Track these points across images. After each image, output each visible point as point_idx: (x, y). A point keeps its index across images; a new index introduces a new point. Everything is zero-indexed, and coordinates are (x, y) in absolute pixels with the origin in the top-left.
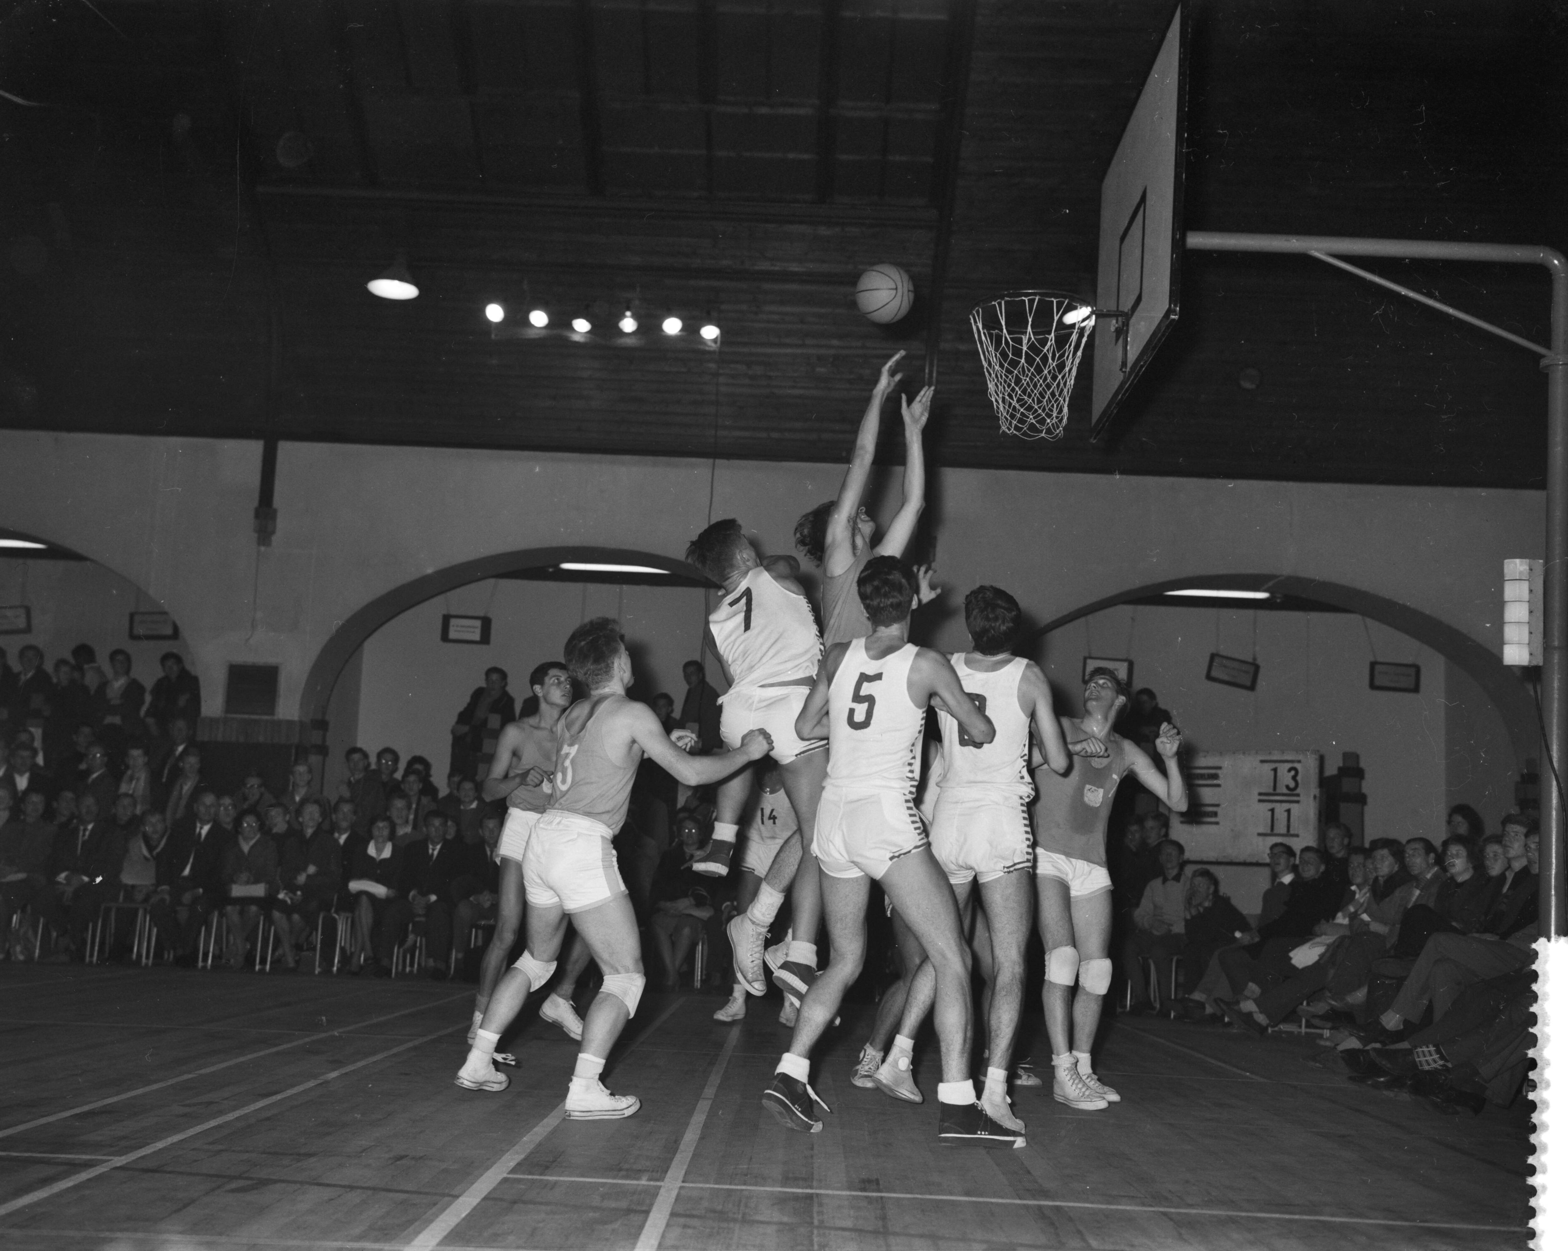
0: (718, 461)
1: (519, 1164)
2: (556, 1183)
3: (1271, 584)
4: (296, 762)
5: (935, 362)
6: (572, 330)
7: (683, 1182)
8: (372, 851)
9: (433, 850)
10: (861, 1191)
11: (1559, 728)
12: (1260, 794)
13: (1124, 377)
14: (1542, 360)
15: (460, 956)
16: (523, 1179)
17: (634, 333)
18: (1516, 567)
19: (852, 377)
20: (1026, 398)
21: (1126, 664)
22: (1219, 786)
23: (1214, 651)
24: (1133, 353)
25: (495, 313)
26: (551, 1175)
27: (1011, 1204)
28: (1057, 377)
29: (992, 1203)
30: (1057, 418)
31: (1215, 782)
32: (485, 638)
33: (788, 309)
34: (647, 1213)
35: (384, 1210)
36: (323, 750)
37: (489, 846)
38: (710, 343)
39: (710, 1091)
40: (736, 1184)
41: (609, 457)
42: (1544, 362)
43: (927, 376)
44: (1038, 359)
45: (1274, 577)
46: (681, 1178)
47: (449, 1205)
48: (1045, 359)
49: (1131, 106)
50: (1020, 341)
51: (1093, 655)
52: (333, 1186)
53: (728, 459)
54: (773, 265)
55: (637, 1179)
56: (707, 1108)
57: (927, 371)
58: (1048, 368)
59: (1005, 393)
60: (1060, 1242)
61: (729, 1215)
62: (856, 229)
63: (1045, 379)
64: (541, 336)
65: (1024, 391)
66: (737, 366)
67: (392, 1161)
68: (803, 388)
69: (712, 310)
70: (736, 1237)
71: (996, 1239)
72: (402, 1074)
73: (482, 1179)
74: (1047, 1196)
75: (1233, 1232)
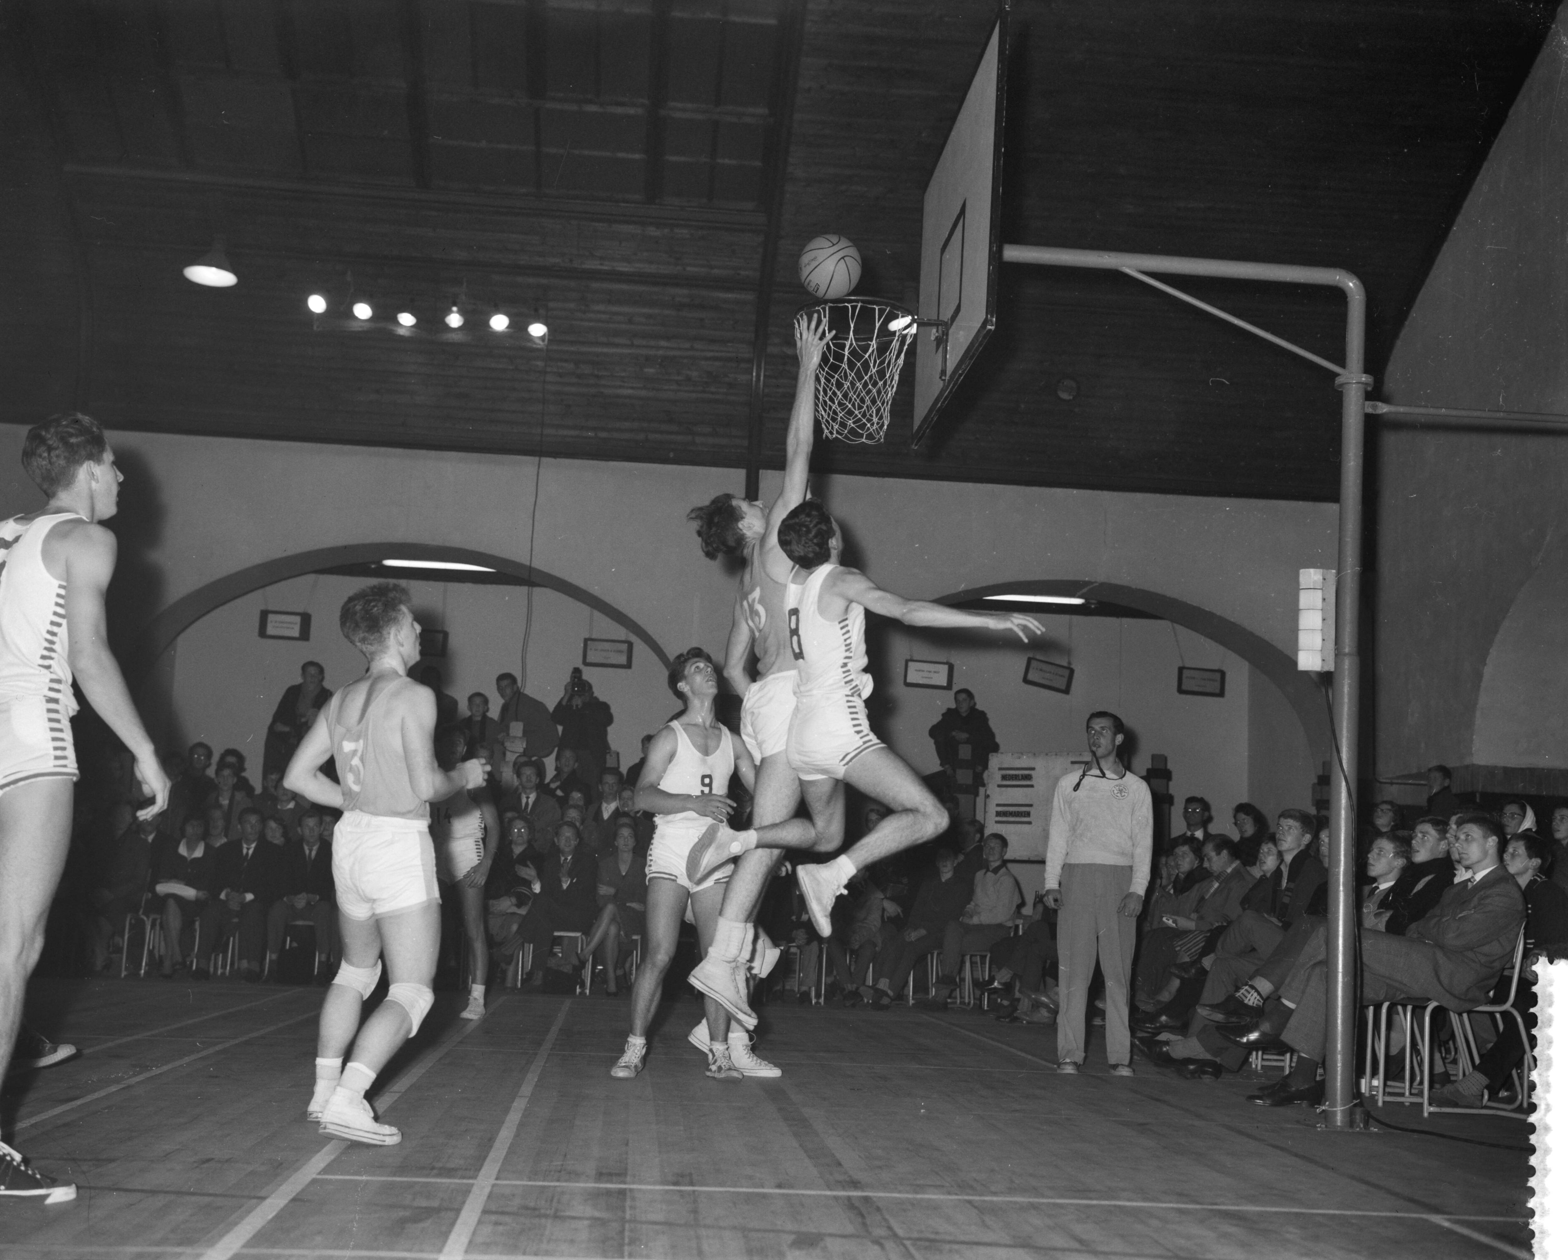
0: (545, 460)
1: (329, 1165)
2: (367, 1183)
3: (1085, 590)
5: (762, 366)
6: (397, 323)
7: (497, 1179)
9: (248, 849)
10: (674, 1185)
11: (1348, 731)
13: (944, 385)
14: (1337, 379)
15: (274, 957)
16: (331, 1180)
17: (460, 329)
18: (1311, 577)
19: (680, 378)
20: (847, 404)
21: (946, 667)
22: (1032, 786)
23: (1031, 656)
24: (952, 361)
25: (317, 304)
26: (363, 1175)
27: (820, 1196)
28: (878, 383)
29: (803, 1195)
30: (878, 423)
31: (1028, 783)
32: (305, 635)
33: (615, 309)
34: (458, 1211)
35: (187, 1214)
37: (308, 845)
38: (538, 341)
39: (527, 1089)
40: (548, 1181)
41: (433, 453)
42: (1339, 381)
43: (754, 379)
44: (859, 364)
45: (1087, 584)
46: (494, 1176)
47: (255, 1207)
48: (866, 366)
49: (953, 118)
50: (843, 347)
51: (914, 657)
52: (135, 1191)
53: (555, 457)
54: (601, 264)
55: (450, 1177)
56: (523, 1106)
57: (754, 374)
58: (869, 374)
59: (826, 396)
60: (867, 1231)
61: (543, 1211)
62: (685, 231)
63: (865, 385)
64: (365, 329)
65: (845, 396)
66: (565, 365)
67: (197, 1164)
68: (631, 388)
69: (539, 308)
70: (547, 1233)
71: (804, 1229)
72: (210, 1077)
73: (291, 1180)
74: (857, 1187)
75: (1034, 1219)
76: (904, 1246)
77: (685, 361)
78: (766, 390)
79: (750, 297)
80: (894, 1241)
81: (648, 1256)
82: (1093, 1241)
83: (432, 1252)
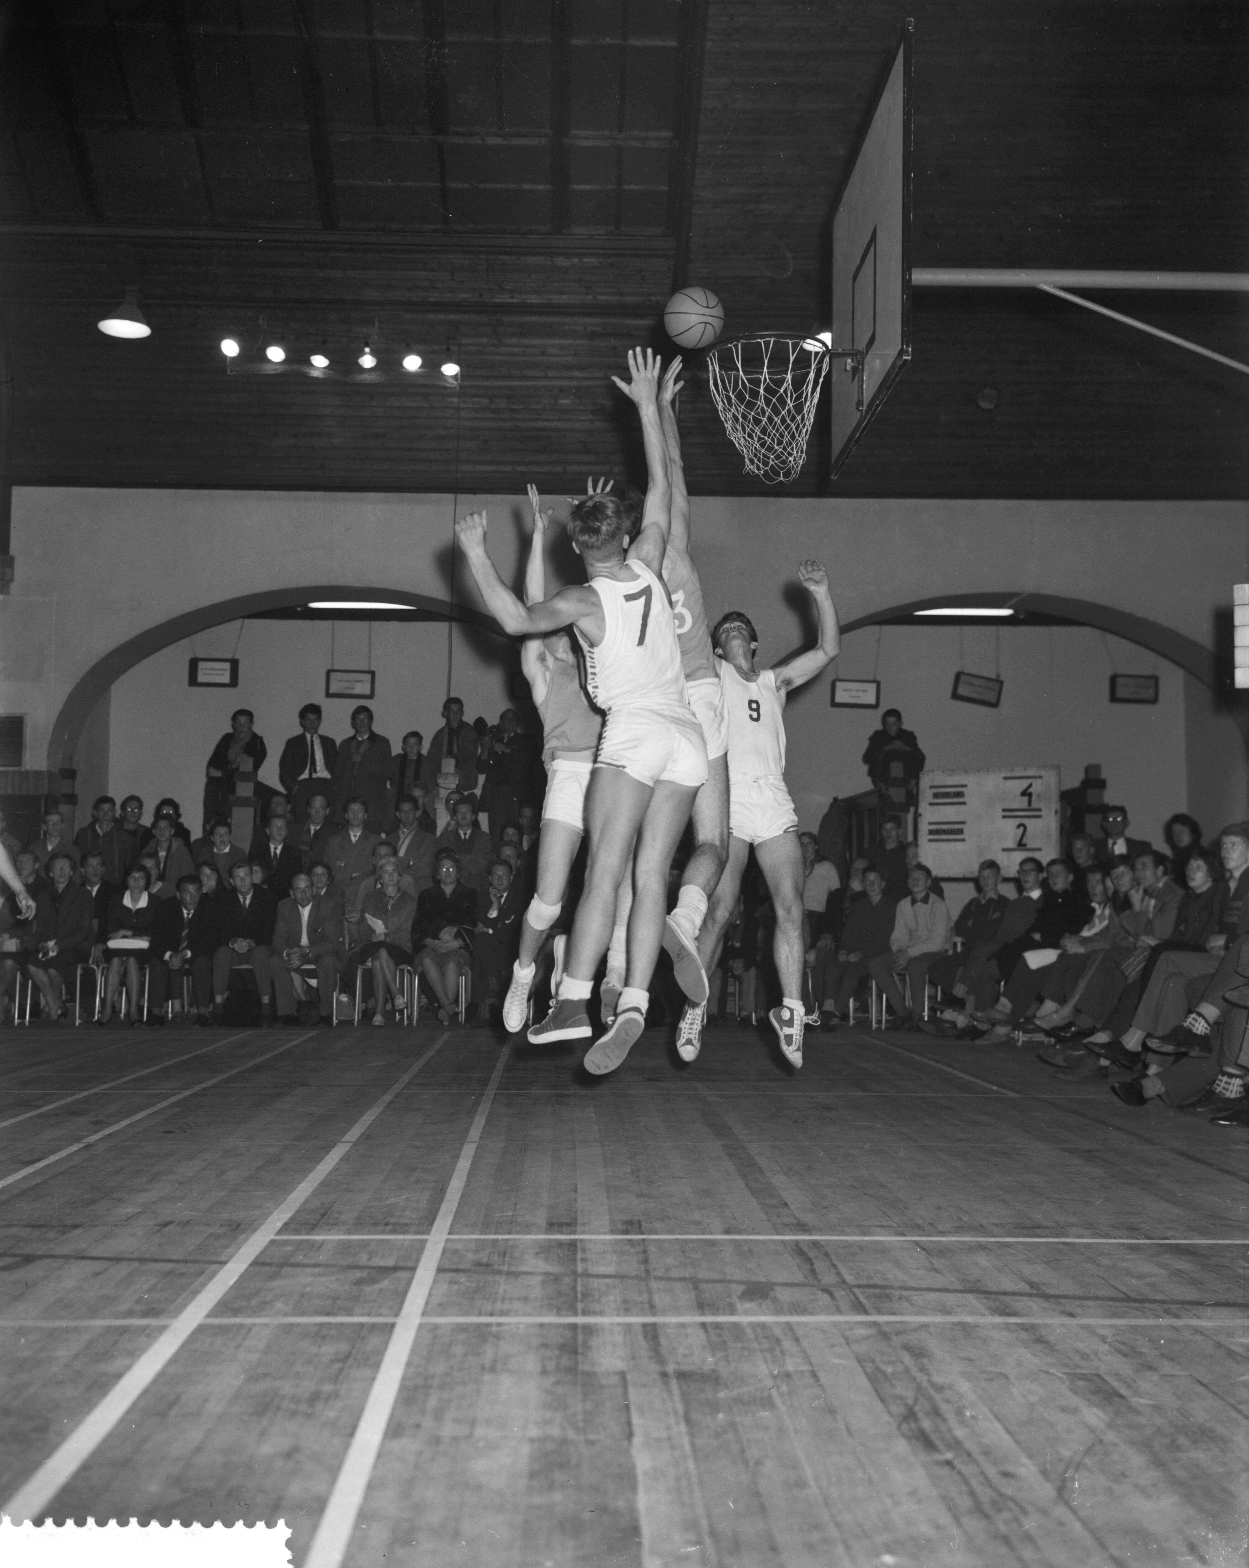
0: (461, 496)
1: (286, 1224)
2: (323, 1243)
3: (1013, 601)
4: (47, 812)
6: (311, 365)
7: (450, 1233)
8: (127, 901)
10: (624, 1234)
12: (1004, 810)
13: (862, 416)
16: (289, 1241)
17: (373, 369)
18: (1244, 593)
19: (595, 407)
20: (766, 438)
21: (873, 685)
22: (965, 803)
23: (959, 670)
24: (869, 392)
25: (230, 348)
26: (318, 1234)
27: (769, 1241)
28: (796, 418)
29: (751, 1241)
32: (234, 682)
33: (527, 341)
34: (414, 1269)
35: (151, 1282)
36: (72, 799)
38: (451, 381)
39: (475, 1133)
40: (500, 1234)
41: (352, 495)
44: (774, 400)
45: (1016, 594)
46: (447, 1230)
47: (214, 1274)
48: (782, 401)
50: (757, 383)
51: (841, 677)
52: (99, 1258)
53: (474, 493)
54: (512, 298)
55: (404, 1233)
56: (472, 1152)
58: (787, 408)
59: (745, 433)
60: (816, 1278)
61: (496, 1268)
62: (594, 260)
63: (783, 421)
64: (279, 372)
65: (764, 431)
66: (479, 399)
67: (158, 1228)
68: (547, 420)
69: (452, 347)
70: (501, 1291)
71: (754, 1279)
72: (166, 1132)
73: (249, 1242)
74: (805, 1230)
75: (982, 1259)
76: (855, 1294)
77: (600, 390)
80: (844, 1289)
81: (601, 1313)
82: (1044, 1284)
83: (390, 1315)
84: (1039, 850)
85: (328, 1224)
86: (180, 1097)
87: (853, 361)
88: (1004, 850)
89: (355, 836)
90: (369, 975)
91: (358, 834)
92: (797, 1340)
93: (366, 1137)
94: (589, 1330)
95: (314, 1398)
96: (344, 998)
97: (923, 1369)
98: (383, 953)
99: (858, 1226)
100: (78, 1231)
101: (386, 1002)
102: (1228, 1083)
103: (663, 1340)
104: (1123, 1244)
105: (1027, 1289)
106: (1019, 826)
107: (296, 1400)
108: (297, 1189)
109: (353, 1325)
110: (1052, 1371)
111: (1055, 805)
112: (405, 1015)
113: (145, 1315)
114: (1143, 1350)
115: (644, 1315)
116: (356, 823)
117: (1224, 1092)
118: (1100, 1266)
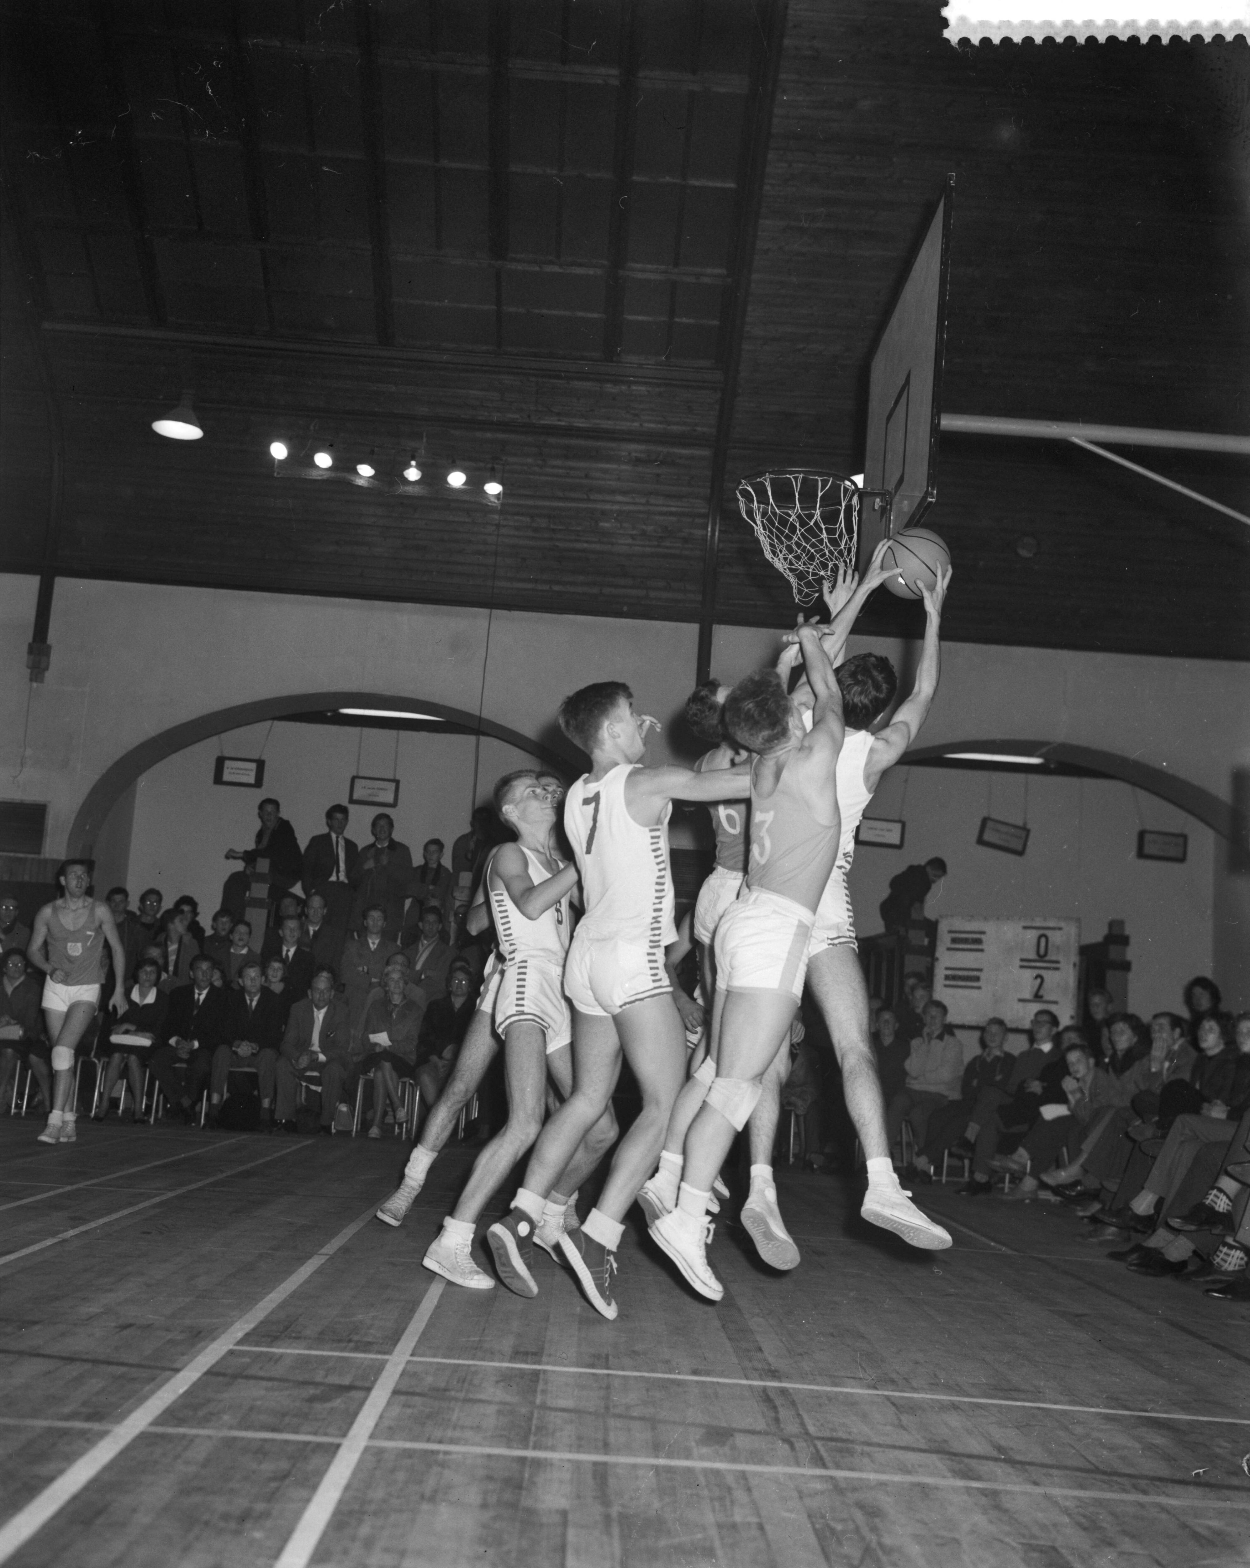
0: (496, 612)
1: (247, 1335)
2: (281, 1356)
3: (1044, 750)
5: (718, 521)
6: (356, 473)
7: (412, 1355)
9: (199, 994)
10: (589, 1368)
12: (1022, 960)
16: (248, 1352)
17: (417, 482)
19: (634, 532)
21: (899, 826)
22: (983, 950)
23: (987, 815)
25: (279, 451)
26: (278, 1347)
27: (737, 1385)
29: (718, 1383)
31: (980, 947)
32: (259, 781)
33: (571, 464)
34: (369, 1390)
35: (101, 1385)
37: (249, 996)
38: (493, 499)
40: (463, 1359)
41: (390, 604)
43: (709, 534)
45: (1049, 744)
46: (410, 1352)
47: (167, 1380)
52: (53, 1357)
53: (510, 610)
54: (559, 420)
55: (365, 1352)
57: (709, 529)
60: (778, 1427)
61: (453, 1393)
62: (643, 388)
64: (325, 477)
66: (521, 518)
67: (118, 1330)
68: (587, 542)
69: (496, 466)
70: (454, 1418)
71: (715, 1423)
72: (144, 1233)
73: (208, 1351)
74: (775, 1376)
75: (954, 1420)
76: (815, 1446)
77: (641, 516)
78: (721, 545)
79: (706, 452)
80: (806, 1441)
81: (553, 1449)
82: (1012, 1449)
83: (337, 1436)
84: (1056, 1003)
85: (290, 1338)
86: (164, 1198)
87: (882, 501)
88: (1021, 1000)
89: (374, 943)
90: (370, 1086)
91: (377, 941)
92: (749, 1490)
93: (344, 1250)
94: (538, 1464)
95: (244, 1517)
96: (344, 1108)
97: (874, 1529)
98: (387, 1066)
99: (831, 1376)
100: (36, 1328)
101: (385, 1114)
102: (1227, 1255)
103: (612, 1481)
104: (1100, 1413)
105: (995, 1454)
106: (1038, 976)
107: (226, 1517)
108: (265, 1300)
109: (298, 1442)
110: (1007, 1540)
111: (1074, 958)
112: (404, 1130)
113: (89, 1418)
114: (1104, 1525)
115: (597, 1453)
116: (375, 931)
117: (1222, 1263)
118: (1073, 1434)
